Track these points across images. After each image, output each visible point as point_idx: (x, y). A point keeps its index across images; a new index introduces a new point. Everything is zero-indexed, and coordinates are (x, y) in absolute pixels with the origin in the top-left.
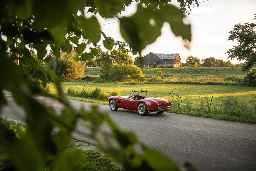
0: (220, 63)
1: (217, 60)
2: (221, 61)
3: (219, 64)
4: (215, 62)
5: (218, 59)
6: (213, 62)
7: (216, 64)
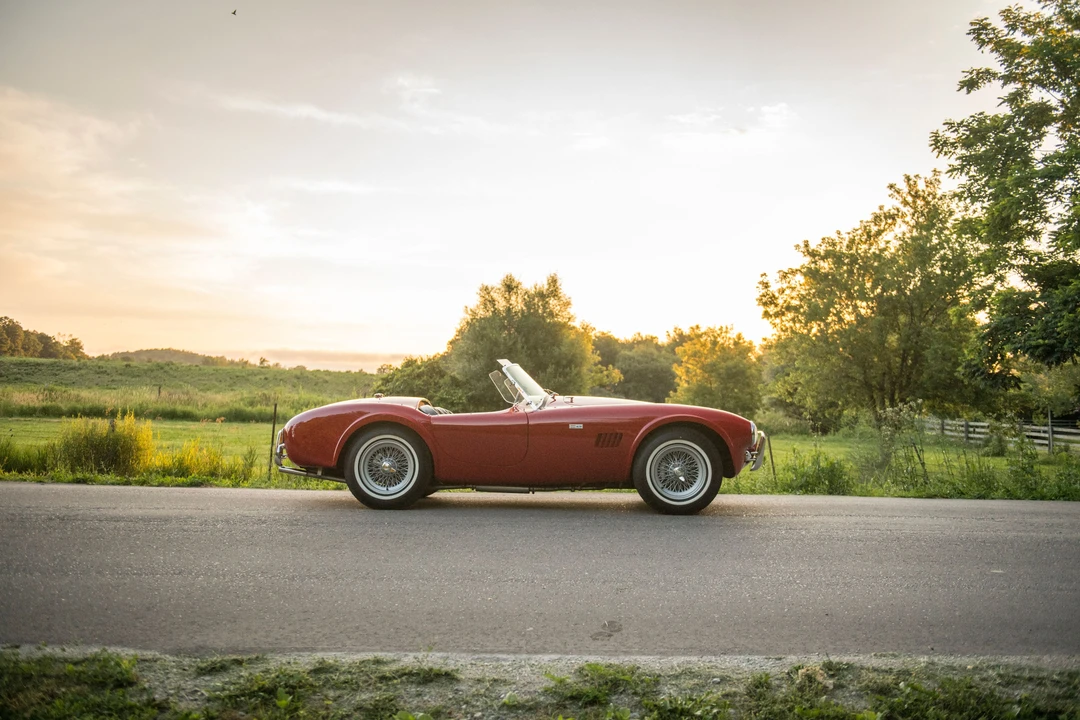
0: (40, 348)
1: (27, 333)
2: (44, 339)
3: (35, 351)
4: (20, 343)
5: (31, 330)
6: (13, 341)
7: (26, 350)
